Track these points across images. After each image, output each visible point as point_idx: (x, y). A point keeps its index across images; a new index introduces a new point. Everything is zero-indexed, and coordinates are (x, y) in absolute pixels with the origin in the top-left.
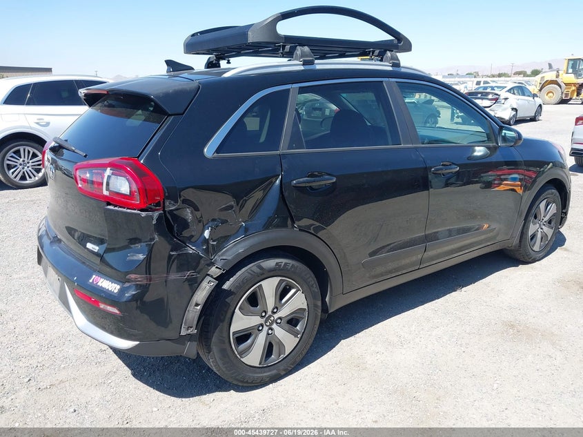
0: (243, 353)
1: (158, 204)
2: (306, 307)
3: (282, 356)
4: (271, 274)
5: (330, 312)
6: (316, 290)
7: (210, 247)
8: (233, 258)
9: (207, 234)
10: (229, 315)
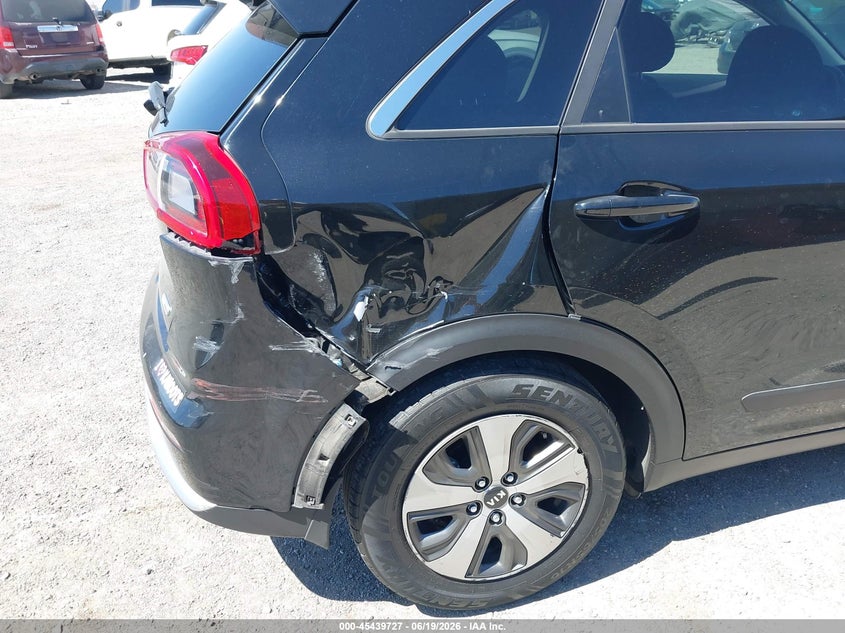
0: (428, 553)
1: (248, 240)
2: (585, 481)
3: (519, 567)
4: (504, 407)
5: (646, 490)
6: (614, 449)
7: (365, 338)
8: (414, 368)
9: (359, 310)
10: (400, 479)
